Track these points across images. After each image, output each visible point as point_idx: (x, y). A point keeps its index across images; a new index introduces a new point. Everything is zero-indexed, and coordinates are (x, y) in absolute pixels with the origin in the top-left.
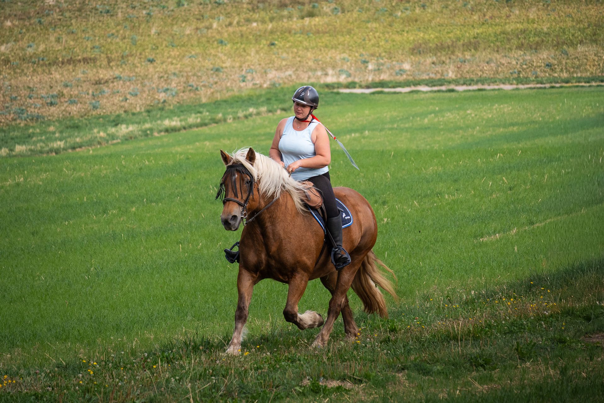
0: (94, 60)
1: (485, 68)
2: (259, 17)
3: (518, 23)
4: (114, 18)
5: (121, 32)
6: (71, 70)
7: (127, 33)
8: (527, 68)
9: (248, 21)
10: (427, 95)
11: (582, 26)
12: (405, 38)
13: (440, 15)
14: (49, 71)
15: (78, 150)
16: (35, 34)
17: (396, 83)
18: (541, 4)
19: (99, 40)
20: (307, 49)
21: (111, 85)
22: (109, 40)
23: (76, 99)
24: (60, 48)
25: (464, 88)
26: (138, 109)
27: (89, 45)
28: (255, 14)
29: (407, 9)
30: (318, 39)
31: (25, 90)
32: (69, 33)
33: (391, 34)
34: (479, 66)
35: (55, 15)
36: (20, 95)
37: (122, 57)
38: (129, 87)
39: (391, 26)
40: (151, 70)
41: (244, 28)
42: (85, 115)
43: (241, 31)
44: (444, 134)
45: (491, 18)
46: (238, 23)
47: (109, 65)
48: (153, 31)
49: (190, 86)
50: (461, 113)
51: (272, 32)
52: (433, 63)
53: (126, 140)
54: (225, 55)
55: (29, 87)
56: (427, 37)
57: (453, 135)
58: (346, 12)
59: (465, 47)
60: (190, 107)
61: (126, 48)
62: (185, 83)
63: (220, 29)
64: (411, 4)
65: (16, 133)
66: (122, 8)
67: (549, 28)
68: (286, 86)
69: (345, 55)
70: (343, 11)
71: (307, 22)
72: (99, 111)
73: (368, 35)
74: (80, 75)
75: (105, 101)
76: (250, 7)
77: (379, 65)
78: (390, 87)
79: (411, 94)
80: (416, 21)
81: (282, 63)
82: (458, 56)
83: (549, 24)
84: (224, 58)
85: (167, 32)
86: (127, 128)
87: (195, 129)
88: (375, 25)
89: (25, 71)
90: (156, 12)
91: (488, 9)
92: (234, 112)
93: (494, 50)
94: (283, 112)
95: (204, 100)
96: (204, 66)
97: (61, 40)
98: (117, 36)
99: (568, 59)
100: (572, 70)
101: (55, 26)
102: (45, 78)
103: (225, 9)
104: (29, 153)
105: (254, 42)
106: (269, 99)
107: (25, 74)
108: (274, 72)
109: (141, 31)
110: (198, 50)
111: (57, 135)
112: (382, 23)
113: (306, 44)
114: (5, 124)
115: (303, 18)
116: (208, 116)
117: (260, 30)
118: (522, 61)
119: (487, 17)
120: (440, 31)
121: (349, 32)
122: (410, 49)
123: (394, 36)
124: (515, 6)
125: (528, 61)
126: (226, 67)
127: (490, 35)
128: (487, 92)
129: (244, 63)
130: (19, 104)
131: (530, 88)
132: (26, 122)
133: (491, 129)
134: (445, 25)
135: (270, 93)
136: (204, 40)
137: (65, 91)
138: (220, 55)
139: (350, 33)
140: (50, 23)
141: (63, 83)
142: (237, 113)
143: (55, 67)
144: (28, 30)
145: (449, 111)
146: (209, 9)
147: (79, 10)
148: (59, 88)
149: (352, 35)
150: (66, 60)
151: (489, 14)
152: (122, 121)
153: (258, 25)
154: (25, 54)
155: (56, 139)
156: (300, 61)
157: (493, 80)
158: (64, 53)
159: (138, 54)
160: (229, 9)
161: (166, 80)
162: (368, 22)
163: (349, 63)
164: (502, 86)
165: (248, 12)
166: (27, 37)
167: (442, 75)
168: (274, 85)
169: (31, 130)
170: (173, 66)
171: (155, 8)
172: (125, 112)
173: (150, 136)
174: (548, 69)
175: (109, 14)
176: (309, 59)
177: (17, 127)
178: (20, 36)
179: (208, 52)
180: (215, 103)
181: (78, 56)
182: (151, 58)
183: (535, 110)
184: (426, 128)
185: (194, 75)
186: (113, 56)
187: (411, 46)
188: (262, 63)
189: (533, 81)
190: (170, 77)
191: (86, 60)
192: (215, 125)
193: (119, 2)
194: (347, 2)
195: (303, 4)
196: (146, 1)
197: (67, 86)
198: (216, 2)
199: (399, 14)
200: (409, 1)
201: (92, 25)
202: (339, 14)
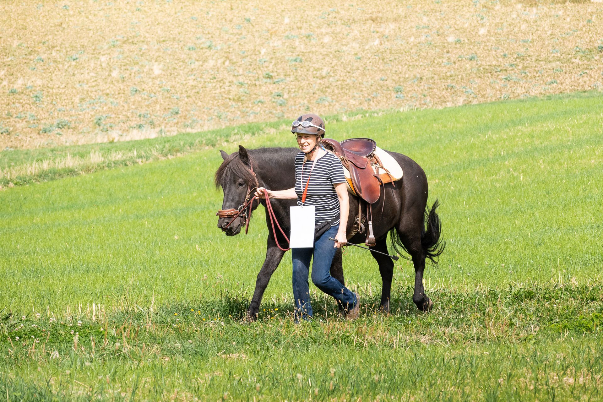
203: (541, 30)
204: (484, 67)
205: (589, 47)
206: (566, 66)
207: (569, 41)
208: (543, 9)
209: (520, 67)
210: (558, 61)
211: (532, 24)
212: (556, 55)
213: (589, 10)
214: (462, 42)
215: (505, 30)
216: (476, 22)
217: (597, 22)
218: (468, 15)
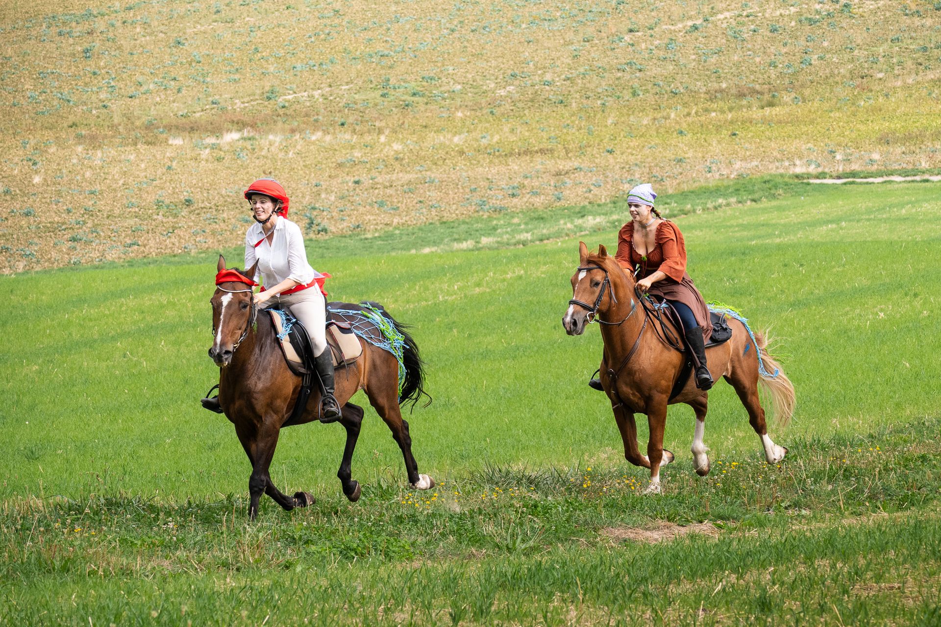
0: (551, 151)
2: (718, 106)
4: (569, 108)
5: (577, 122)
6: (529, 161)
7: (583, 123)
9: (706, 110)
12: (870, 128)
13: (904, 104)
14: (506, 162)
15: (545, 242)
16: (488, 125)
17: (868, 173)
20: (770, 139)
21: (572, 176)
22: (565, 131)
23: (538, 191)
24: (515, 139)
26: (603, 201)
27: (545, 135)
28: (713, 104)
29: (870, 99)
30: (780, 129)
31: (484, 181)
32: (523, 124)
33: (855, 123)
35: (507, 106)
36: (480, 187)
37: (580, 148)
38: (591, 178)
39: (854, 115)
40: (612, 161)
41: (703, 118)
42: (549, 206)
43: (700, 121)
46: (696, 113)
47: (567, 155)
48: (610, 121)
49: (655, 177)
51: (732, 122)
52: (903, 153)
53: (595, 231)
54: (686, 145)
55: (488, 179)
56: (892, 126)
58: (807, 102)
59: (933, 136)
61: (583, 138)
62: (649, 174)
63: (678, 119)
64: (873, 93)
65: (480, 225)
66: (576, 98)
68: (754, 176)
69: (809, 145)
70: (804, 101)
71: (768, 112)
72: (563, 202)
73: (832, 125)
74: (539, 167)
75: (568, 192)
76: (707, 96)
77: (846, 155)
78: (862, 178)
79: (884, 185)
80: (880, 110)
81: (745, 153)
82: (926, 146)
84: (686, 148)
85: (623, 122)
86: (594, 219)
88: (837, 114)
89: (482, 161)
90: (611, 102)
92: (703, 203)
94: (754, 203)
95: (670, 191)
96: (665, 157)
97: (515, 130)
98: (573, 127)
101: (508, 117)
102: (503, 169)
103: (682, 99)
104: (496, 245)
105: (715, 132)
106: (737, 190)
108: (739, 163)
109: (596, 121)
110: (657, 141)
111: (522, 227)
112: (845, 112)
113: (768, 134)
114: (467, 216)
115: (763, 108)
116: (676, 207)
117: (719, 121)
121: (812, 122)
122: (877, 138)
123: (858, 126)
126: (689, 158)
129: (707, 153)
130: (479, 195)
132: (488, 214)
134: (910, 115)
135: (737, 183)
136: (662, 130)
137: (525, 183)
138: (680, 145)
139: (814, 123)
140: (503, 114)
141: (522, 175)
142: (706, 204)
143: (512, 158)
144: (480, 121)
146: (665, 99)
147: (532, 101)
148: (518, 180)
149: (815, 125)
150: (522, 151)
152: (588, 212)
153: (717, 115)
154: (480, 145)
155: (522, 231)
156: (764, 152)
158: (520, 144)
159: (596, 145)
160: (686, 99)
161: (628, 171)
162: (831, 111)
163: (815, 153)
165: (706, 102)
166: (479, 128)
167: (914, 165)
168: (741, 175)
169: (495, 222)
170: (633, 157)
171: (609, 98)
172: (590, 203)
175: (562, 104)
176: (774, 149)
177: (480, 219)
178: (472, 127)
179: (668, 143)
180: (682, 195)
181: (535, 147)
182: (609, 148)
185: (656, 165)
186: (571, 147)
187: (877, 136)
188: (725, 153)
190: (632, 168)
191: (542, 151)
192: (685, 216)
193: (572, 92)
194: (807, 92)
195: (762, 94)
196: (600, 90)
197: (527, 177)
198: (672, 92)
199: (862, 103)
200: (871, 91)
201: (546, 116)
202: (800, 103)
203: (110, 178)
204: (44, 224)
205: (173, 200)
206: (147, 225)
207: (147, 192)
208: (110, 152)
209: (89, 225)
210: (136, 217)
211: (98, 171)
212: (133, 210)
213: (168, 154)
214: (13, 193)
215: (65, 179)
216: (27, 167)
217: (179, 169)
218: (16, 159)
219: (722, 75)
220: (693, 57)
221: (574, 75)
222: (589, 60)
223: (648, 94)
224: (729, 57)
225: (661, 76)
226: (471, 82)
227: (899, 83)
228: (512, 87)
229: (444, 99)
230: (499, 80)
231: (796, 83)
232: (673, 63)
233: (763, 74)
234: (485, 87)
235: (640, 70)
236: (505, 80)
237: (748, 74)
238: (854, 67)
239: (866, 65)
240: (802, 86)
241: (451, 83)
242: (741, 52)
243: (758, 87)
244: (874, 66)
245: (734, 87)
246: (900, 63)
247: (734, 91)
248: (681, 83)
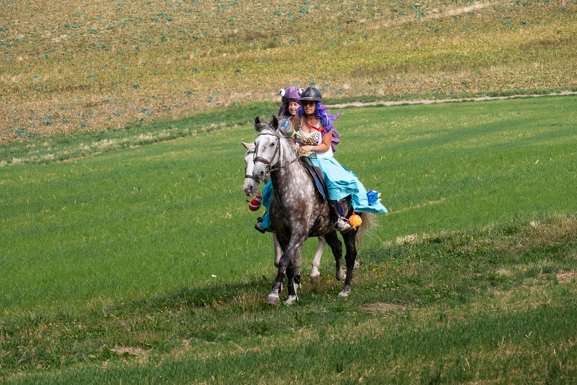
0: (89, 87)
1: (411, 86)
2: (229, 48)
3: (443, 49)
4: (109, 52)
5: (114, 63)
6: (69, 96)
7: (119, 64)
8: (446, 86)
9: (219, 52)
10: (360, 110)
11: (496, 50)
12: (349, 63)
13: (379, 44)
14: (50, 97)
15: (65, 161)
16: (42, 67)
17: (336, 100)
18: (464, 33)
19: (94, 71)
20: (266, 74)
21: (100, 107)
22: (103, 70)
23: (69, 120)
24: (61, 77)
25: (392, 103)
26: (119, 127)
27: (86, 75)
28: (226, 47)
29: (352, 40)
30: (276, 66)
31: (27, 113)
32: (70, 65)
33: (337, 60)
34: (406, 85)
35: (59, 51)
36: (23, 117)
37: (112, 84)
38: (114, 108)
39: (337, 53)
40: (135, 94)
41: (216, 58)
42: (75, 132)
43: (213, 61)
44: (369, 142)
45: (421, 45)
46: (211, 54)
47: (100, 90)
48: (140, 62)
49: (165, 106)
50: (387, 124)
51: (239, 61)
52: (369, 83)
53: (106, 152)
54: (198, 80)
55: (32, 111)
56: (367, 62)
57: (376, 142)
58: (301, 43)
59: (397, 69)
60: (163, 123)
61: (116, 76)
62: (161, 104)
63: (195, 59)
64: (356, 35)
65: (15, 148)
66: (116, 43)
67: (468, 53)
68: (244, 105)
69: (297, 79)
70: (298, 43)
71: (269, 52)
72: (86, 129)
73: (318, 62)
74: (75, 100)
75: (92, 120)
76: (222, 40)
78: (330, 104)
79: (347, 109)
80: (359, 49)
81: (244, 86)
82: (389, 77)
83: (469, 49)
84: (197, 83)
85: (151, 63)
86: (108, 142)
87: (165, 142)
88: (324, 53)
89: (30, 97)
90: (144, 46)
91: (419, 38)
92: (199, 127)
93: (421, 72)
94: (240, 126)
95: (175, 118)
96: (179, 90)
97: (63, 71)
98: (110, 67)
99: (481, 77)
100: (483, 86)
101: (59, 59)
102: (46, 102)
103: (201, 43)
104: (24, 164)
105: (222, 69)
106: (228, 116)
107: (30, 100)
108: (235, 94)
109: (130, 62)
110: (175, 77)
111: (49, 149)
112: (331, 51)
113: (266, 70)
114: (7, 141)
115: (265, 49)
116: (176, 131)
117: (228, 60)
118: (442, 80)
119: (418, 45)
120: (378, 57)
121: (303, 60)
122: (351, 72)
123: (339, 62)
124: (442, 35)
125: (448, 80)
126: (197, 91)
127: (419, 59)
128: (410, 106)
129: (212, 87)
130: (21, 124)
131: (446, 102)
132: (24, 139)
133: (409, 136)
134: (383, 52)
135: (229, 111)
136: (181, 69)
137: (60, 113)
138: (193, 80)
140: (55, 58)
141: (60, 107)
142: (201, 127)
143: (55, 93)
144: (36, 64)
145: (376, 122)
146: (188, 43)
147: (80, 46)
148: (56, 111)
149: (305, 62)
150: (65, 88)
151: (420, 42)
152: (105, 136)
153: (227, 55)
154: (32, 83)
155: (48, 152)
156: (259, 85)
157: (415, 97)
158: (64, 82)
159: (126, 81)
160: (204, 42)
161: (146, 102)
162: (319, 50)
164: (423, 101)
165: (220, 45)
166: (34, 69)
167: (375, 93)
168: (234, 104)
169: (28, 146)
170: (153, 91)
171: (142, 43)
172: (108, 129)
173: (126, 148)
174: (463, 86)
175: (104, 49)
176: (267, 82)
177: (17, 143)
178: (29, 68)
179: (184, 78)
180: (183, 121)
181: (76, 84)
182: (135, 84)
183: (447, 120)
184: (355, 137)
185: (169, 98)
186: (105, 84)
187: (353, 70)
188: (228, 86)
189: (449, 96)
190: (149, 99)
191: (81, 87)
192: (182, 138)
193: (113, 39)
194: (302, 35)
195: (266, 37)
196: (136, 37)
197: (63, 109)
198: (194, 37)
199: (346, 43)
200: (354, 33)
201: (89, 58)
202: (296, 44)
219: (236, 23)
220: (214, 8)
221: (116, 25)
222: (129, 13)
223: (174, 40)
224: (242, 8)
225: (186, 24)
226: (32, 32)
227: (377, 27)
228: (65, 36)
229: (9, 46)
230: (55, 30)
231: (295, 28)
232: (197, 13)
233: (268, 21)
234: (43, 36)
235: (170, 20)
236: (60, 29)
237: (257, 22)
238: (343, 15)
239: (352, 12)
240: (299, 30)
241: (16, 33)
242: (252, 4)
243: (263, 32)
244: (359, 13)
245: (244, 32)
246: (379, 11)
247: (244, 36)
248: (202, 30)
